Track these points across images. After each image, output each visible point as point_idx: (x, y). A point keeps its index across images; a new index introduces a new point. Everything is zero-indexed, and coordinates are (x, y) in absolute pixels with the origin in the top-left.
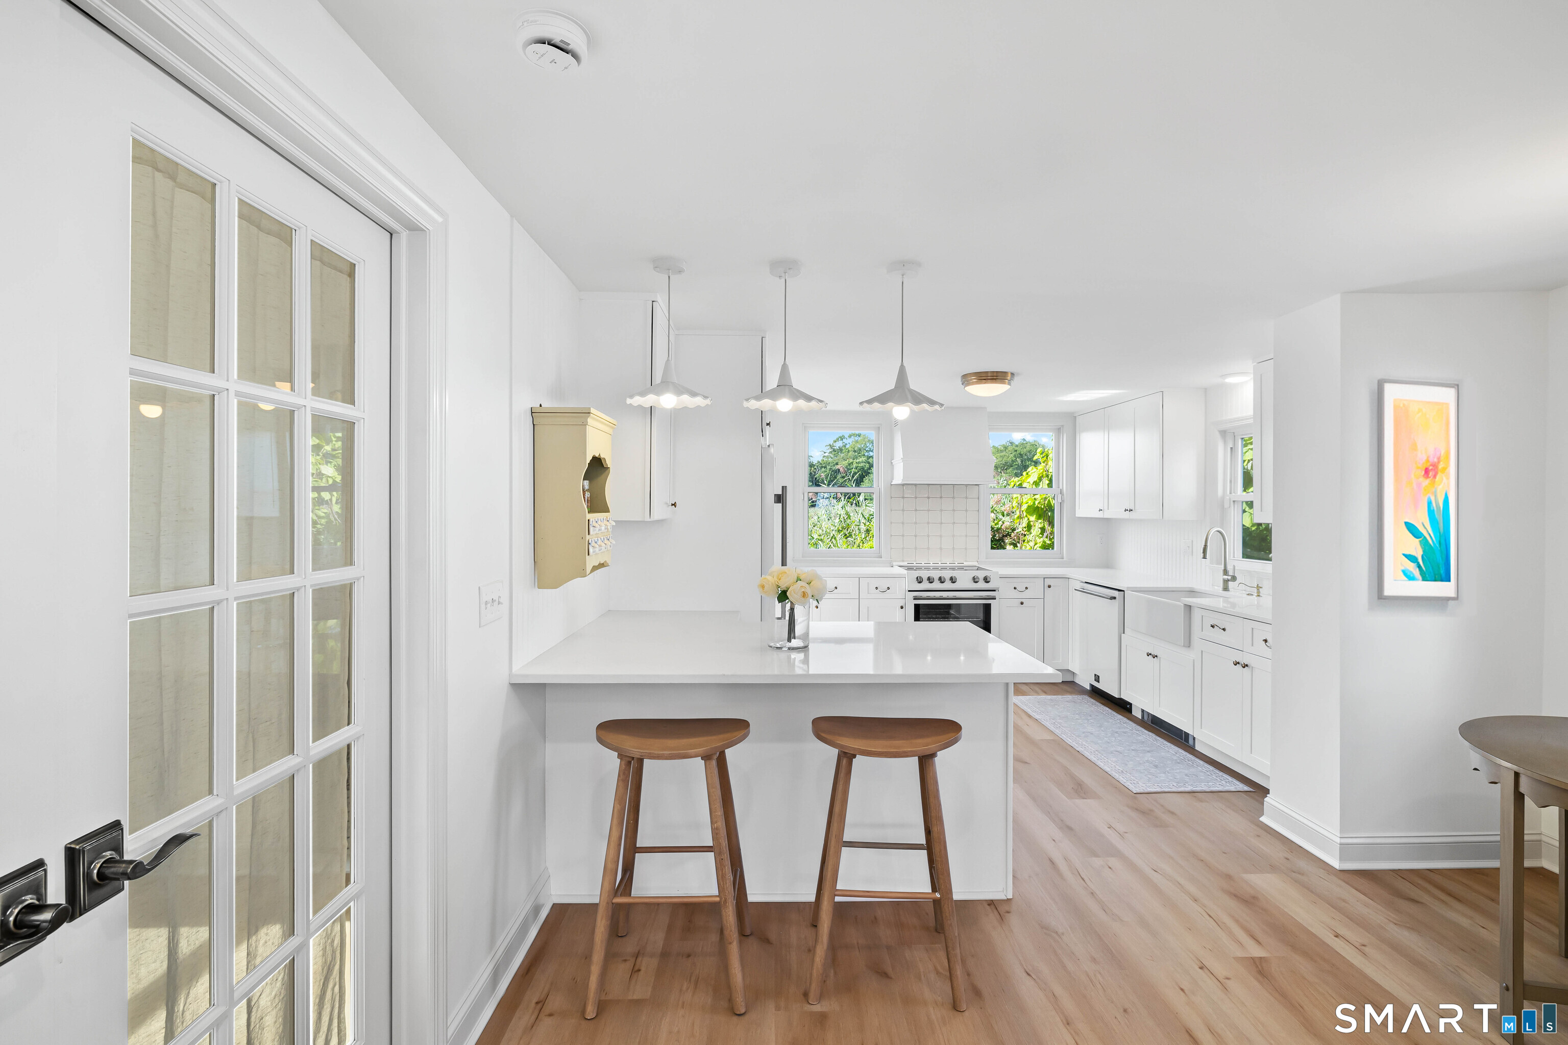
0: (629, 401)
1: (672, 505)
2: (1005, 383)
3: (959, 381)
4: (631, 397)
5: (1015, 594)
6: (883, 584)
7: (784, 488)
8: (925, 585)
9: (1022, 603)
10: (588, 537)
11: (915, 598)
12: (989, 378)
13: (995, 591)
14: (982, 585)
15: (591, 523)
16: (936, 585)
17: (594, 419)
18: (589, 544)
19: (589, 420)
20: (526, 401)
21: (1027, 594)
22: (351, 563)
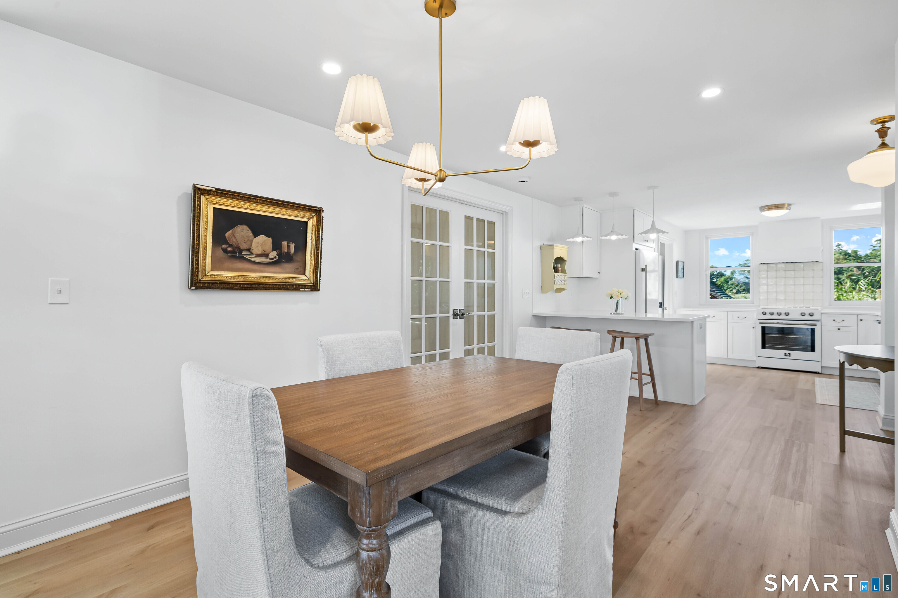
0: (568, 240)
1: (599, 273)
2: (784, 209)
3: (758, 210)
4: (569, 239)
5: (834, 323)
6: (743, 315)
7: (646, 266)
8: (768, 316)
9: (839, 329)
10: (554, 279)
11: (761, 323)
12: (773, 207)
13: (818, 321)
14: (807, 317)
15: (555, 275)
16: (775, 316)
17: (555, 246)
18: (555, 281)
19: (554, 247)
20: (538, 243)
21: (843, 324)
22: (494, 280)
